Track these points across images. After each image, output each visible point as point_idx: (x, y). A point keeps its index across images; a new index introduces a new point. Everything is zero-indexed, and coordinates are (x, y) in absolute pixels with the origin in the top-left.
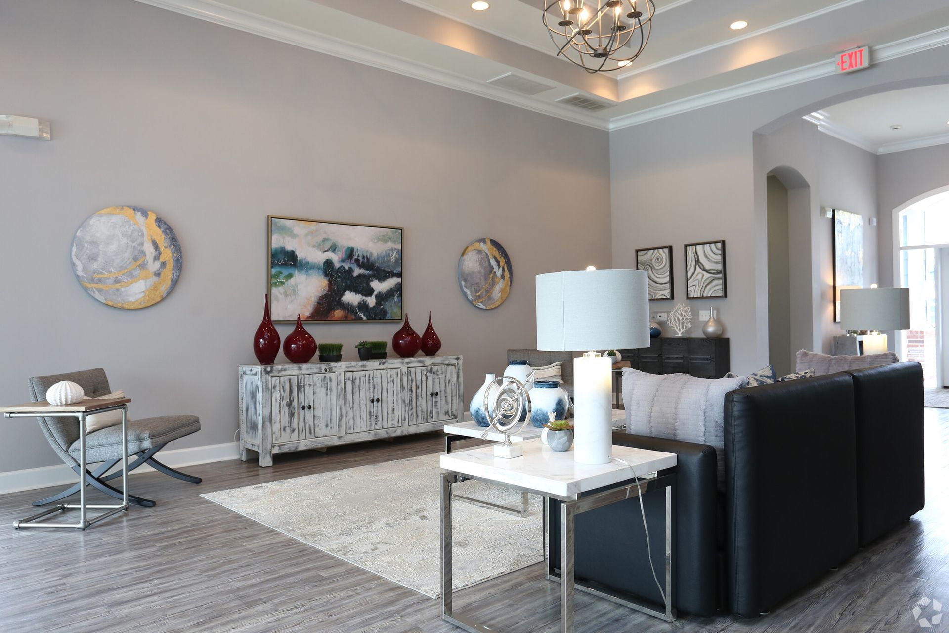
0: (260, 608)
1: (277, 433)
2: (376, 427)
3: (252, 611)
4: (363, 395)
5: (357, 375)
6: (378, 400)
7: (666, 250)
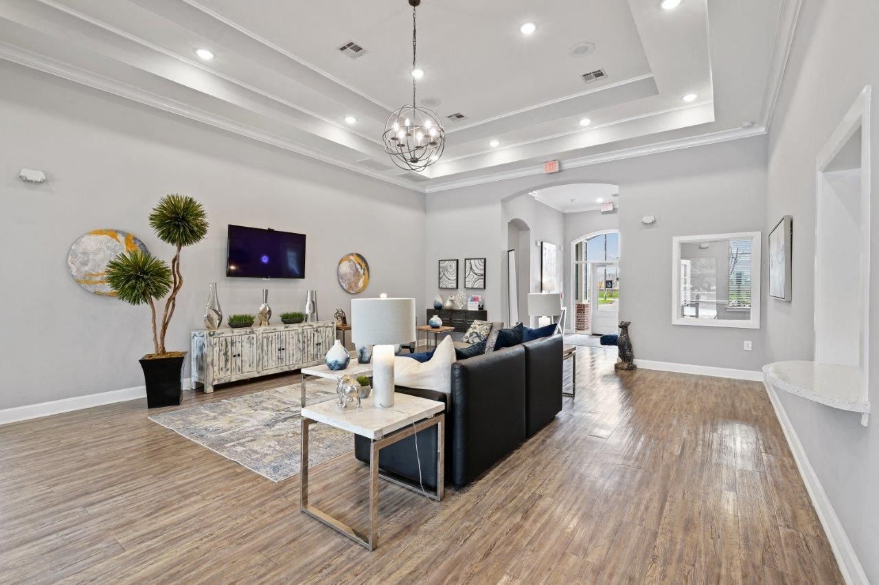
0: (193, 499)
1: (217, 372)
2: (282, 365)
3: (187, 502)
4: (274, 346)
5: (270, 334)
6: (283, 349)
7: (455, 262)
